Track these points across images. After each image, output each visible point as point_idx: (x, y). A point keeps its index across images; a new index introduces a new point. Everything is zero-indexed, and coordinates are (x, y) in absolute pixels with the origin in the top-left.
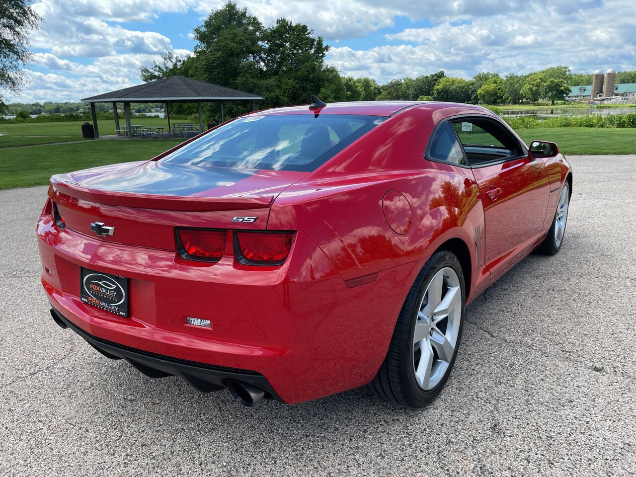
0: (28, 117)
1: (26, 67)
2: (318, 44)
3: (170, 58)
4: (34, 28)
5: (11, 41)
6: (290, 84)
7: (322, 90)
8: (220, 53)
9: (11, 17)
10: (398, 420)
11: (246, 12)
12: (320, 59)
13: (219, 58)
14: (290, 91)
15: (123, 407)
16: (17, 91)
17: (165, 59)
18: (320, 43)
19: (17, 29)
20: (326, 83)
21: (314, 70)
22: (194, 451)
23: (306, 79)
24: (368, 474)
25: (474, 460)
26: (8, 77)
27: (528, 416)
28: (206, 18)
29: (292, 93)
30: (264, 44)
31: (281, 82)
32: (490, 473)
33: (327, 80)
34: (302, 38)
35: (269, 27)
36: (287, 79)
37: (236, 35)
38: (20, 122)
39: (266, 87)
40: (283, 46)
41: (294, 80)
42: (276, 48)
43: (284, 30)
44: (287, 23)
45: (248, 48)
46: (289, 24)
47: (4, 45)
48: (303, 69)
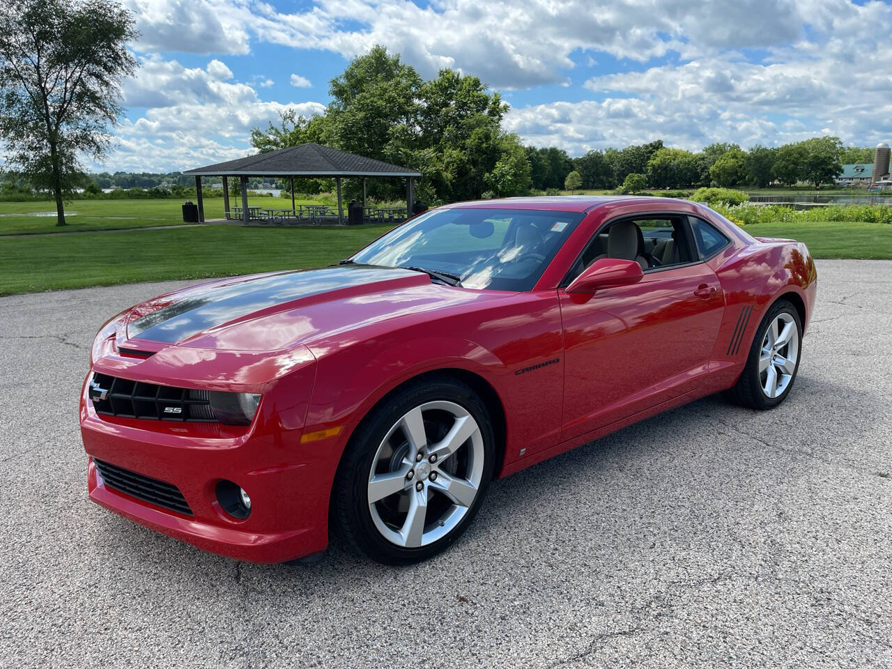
0: (101, 191)
1: (114, 126)
2: (494, 103)
3: (291, 118)
4: (129, 76)
5: (96, 92)
6: (455, 155)
7: (497, 165)
8: (364, 113)
9: (98, 63)
11: (398, 60)
12: (495, 123)
13: (361, 120)
14: (455, 165)
16: (102, 158)
17: (285, 119)
18: (496, 102)
19: (106, 78)
20: (504, 156)
21: (487, 137)
23: (478, 149)
26: (92, 141)
28: (347, 67)
29: (458, 167)
30: (421, 102)
31: (443, 153)
33: (506, 151)
34: (473, 96)
35: (429, 80)
36: (451, 149)
37: (385, 90)
38: (90, 198)
39: (423, 159)
40: (446, 105)
41: (461, 151)
42: (438, 108)
43: (449, 84)
44: (454, 76)
45: (400, 107)
46: (456, 76)
47: (87, 98)
48: (472, 136)
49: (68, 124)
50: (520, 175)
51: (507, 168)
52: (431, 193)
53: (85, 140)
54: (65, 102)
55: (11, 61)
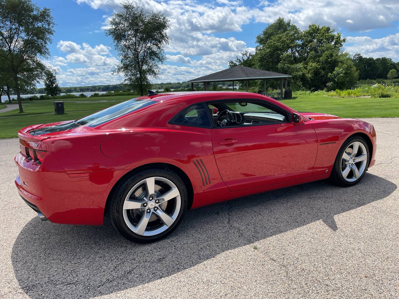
1: (163, 64)
2: (337, 38)
3: (246, 54)
4: (167, 44)
5: (156, 51)
6: (313, 66)
7: (336, 69)
8: (269, 49)
9: (156, 40)
10: (127, 247)
11: (290, 23)
12: (338, 48)
13: (268, 53)
14: (313, 70)
16: (156, 77)
17: (243, 55)
18: (339, 37)
19: (159, 45)
20: (340, 64)
21: (332, 55)
23: (326, 62)
25: (132, 268)
26: (153, 71)
27: (184, 258)
28: (264, 29)
29: (315, 71)
30: (299, 42)
31: (307, 65)
32: (130, 274)
33: (342, 62)
34: (326, 36)
35: (304, 30)
36: (312, 63)
37: (281, 38)
39: (296, 68)
40: (311, 41)
41: (317, 63)
42: (307, 43)
43: (314, 31)
45: (288, 45)
46: (317, 27)
47: (153, 54)
48: (323, 56)
49: (146, 65)
50: (348, 74)
51: (341, 70)
52: (299, 84)
53: (151, 71)
54: (144, 56)
55: (126, 42)
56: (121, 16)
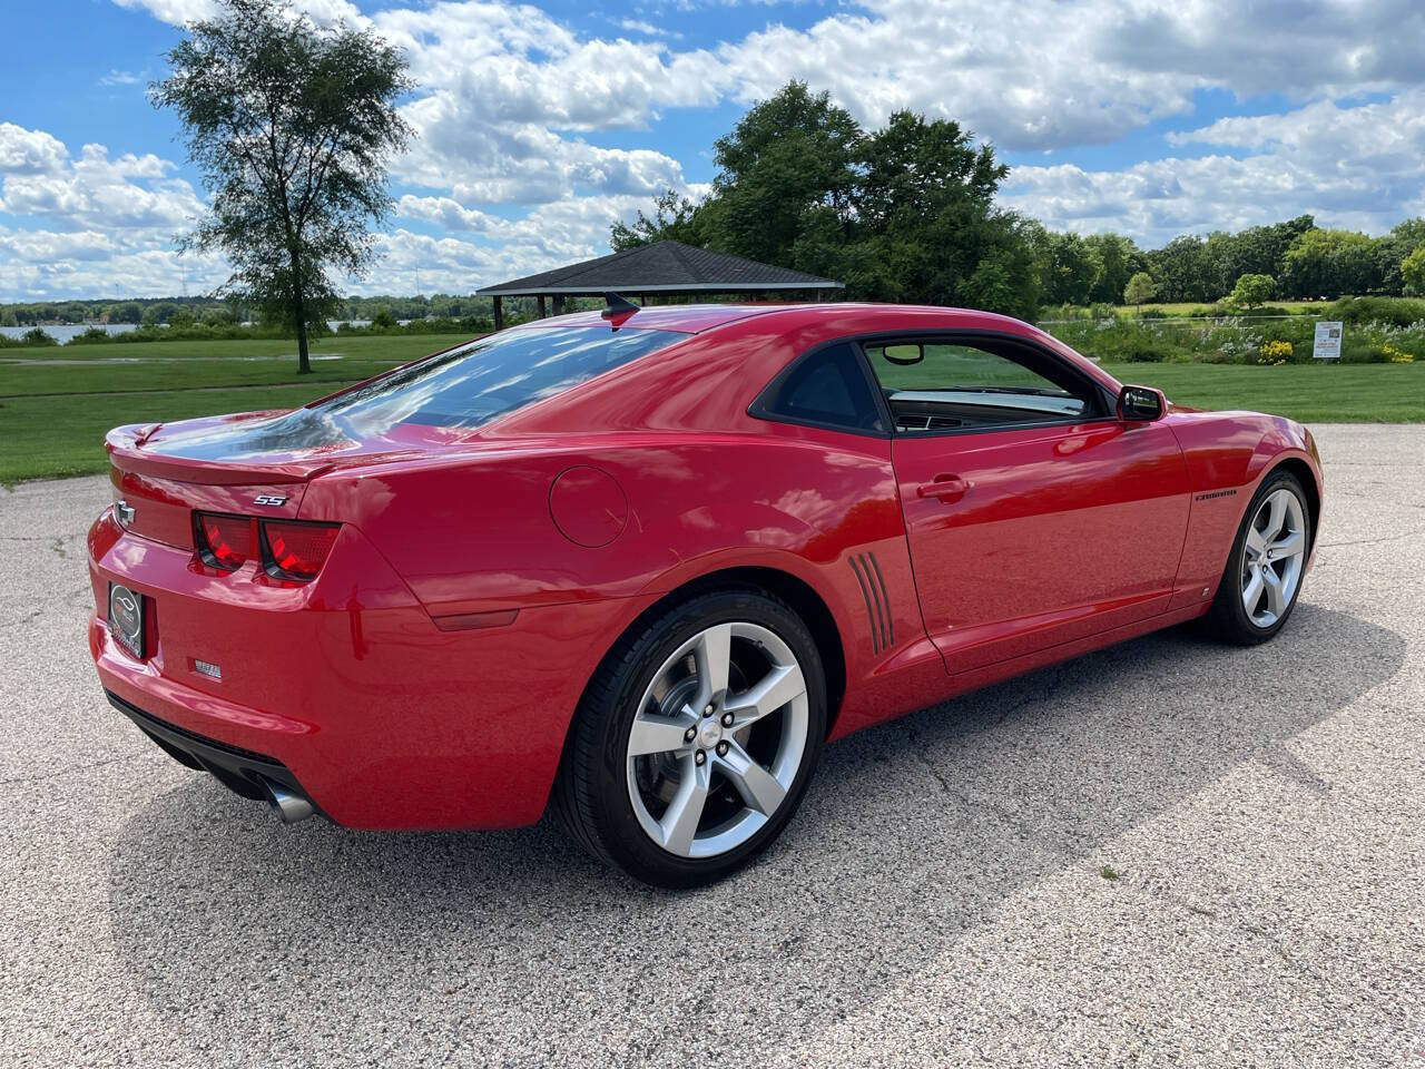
0: (394, 323)
1: (380, 225)
2: (981, 163)
3: (670, 204)
4: (399, 150)
5: (355, 175)
6: (910, 252)
7: (981, 264)
8: (763, 190)
9: (356, 130)
10: (622, 906)
11: (826, 102)
12: (983, 196)
13: (760, 200)
14: (909, 268)
15: (195, 828)
16: (359, 272)
17: (662, 205)
18: (986, 160)
19: (368, 153)
20: (993, 250)
21: (966, 220)
22: (249, 906)
23: (948, 241)
24: (495, 979)
25: (699, 988)
26: (346, 246)
27: (876, 934)
28: (741, 119)
29: (912, 272)
30: (859, 168)
31: (890, 248)
32: (708, 1012)
33: (996, 243)
34: (945, 152)
35: (874, 131)
36: (904, 242)
37: (798, 151)
39: (855, 259)
40: (899, 169)
41: (920, 244)
42: (886, 175)
43: (906, 131)
44: (914, 121)
45: (822, 177)
46: (918, 121)
47: (342, 185)
48: (939, 220)
49: (316, 223)
51: (997, 270)
53: (335, 245)
54: (310, 190)
55: (236, 132)
56: (217, 32)
